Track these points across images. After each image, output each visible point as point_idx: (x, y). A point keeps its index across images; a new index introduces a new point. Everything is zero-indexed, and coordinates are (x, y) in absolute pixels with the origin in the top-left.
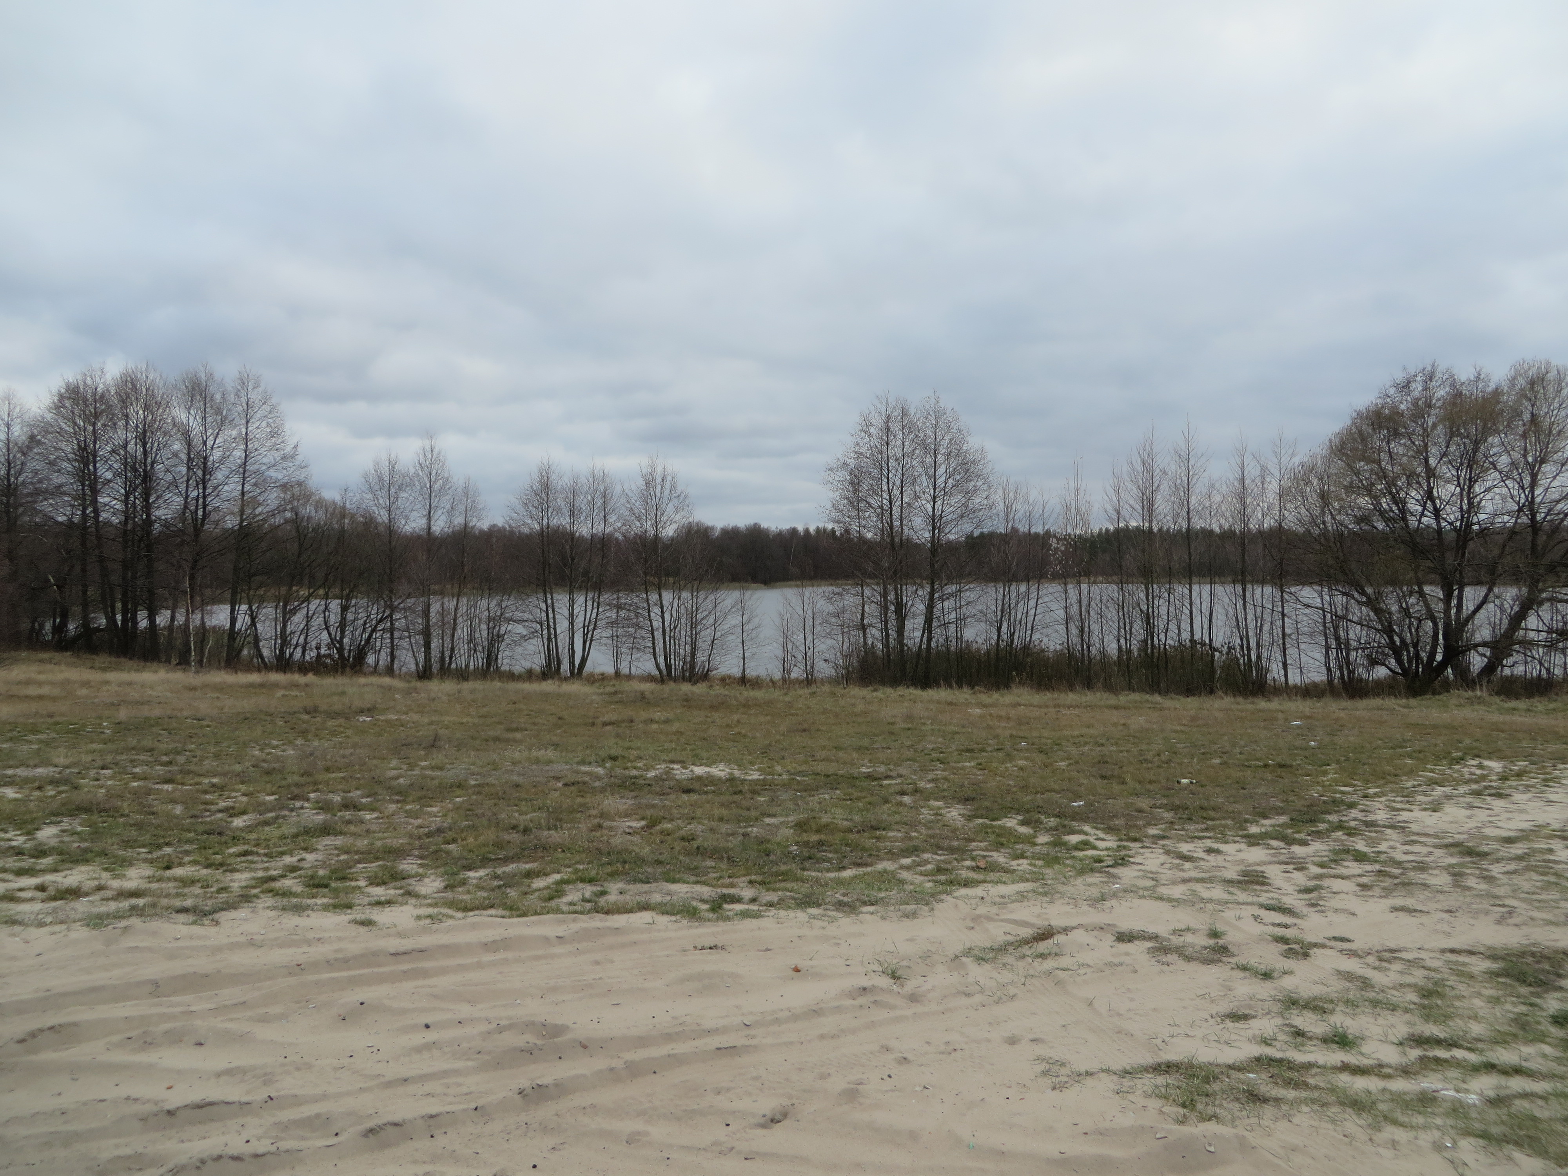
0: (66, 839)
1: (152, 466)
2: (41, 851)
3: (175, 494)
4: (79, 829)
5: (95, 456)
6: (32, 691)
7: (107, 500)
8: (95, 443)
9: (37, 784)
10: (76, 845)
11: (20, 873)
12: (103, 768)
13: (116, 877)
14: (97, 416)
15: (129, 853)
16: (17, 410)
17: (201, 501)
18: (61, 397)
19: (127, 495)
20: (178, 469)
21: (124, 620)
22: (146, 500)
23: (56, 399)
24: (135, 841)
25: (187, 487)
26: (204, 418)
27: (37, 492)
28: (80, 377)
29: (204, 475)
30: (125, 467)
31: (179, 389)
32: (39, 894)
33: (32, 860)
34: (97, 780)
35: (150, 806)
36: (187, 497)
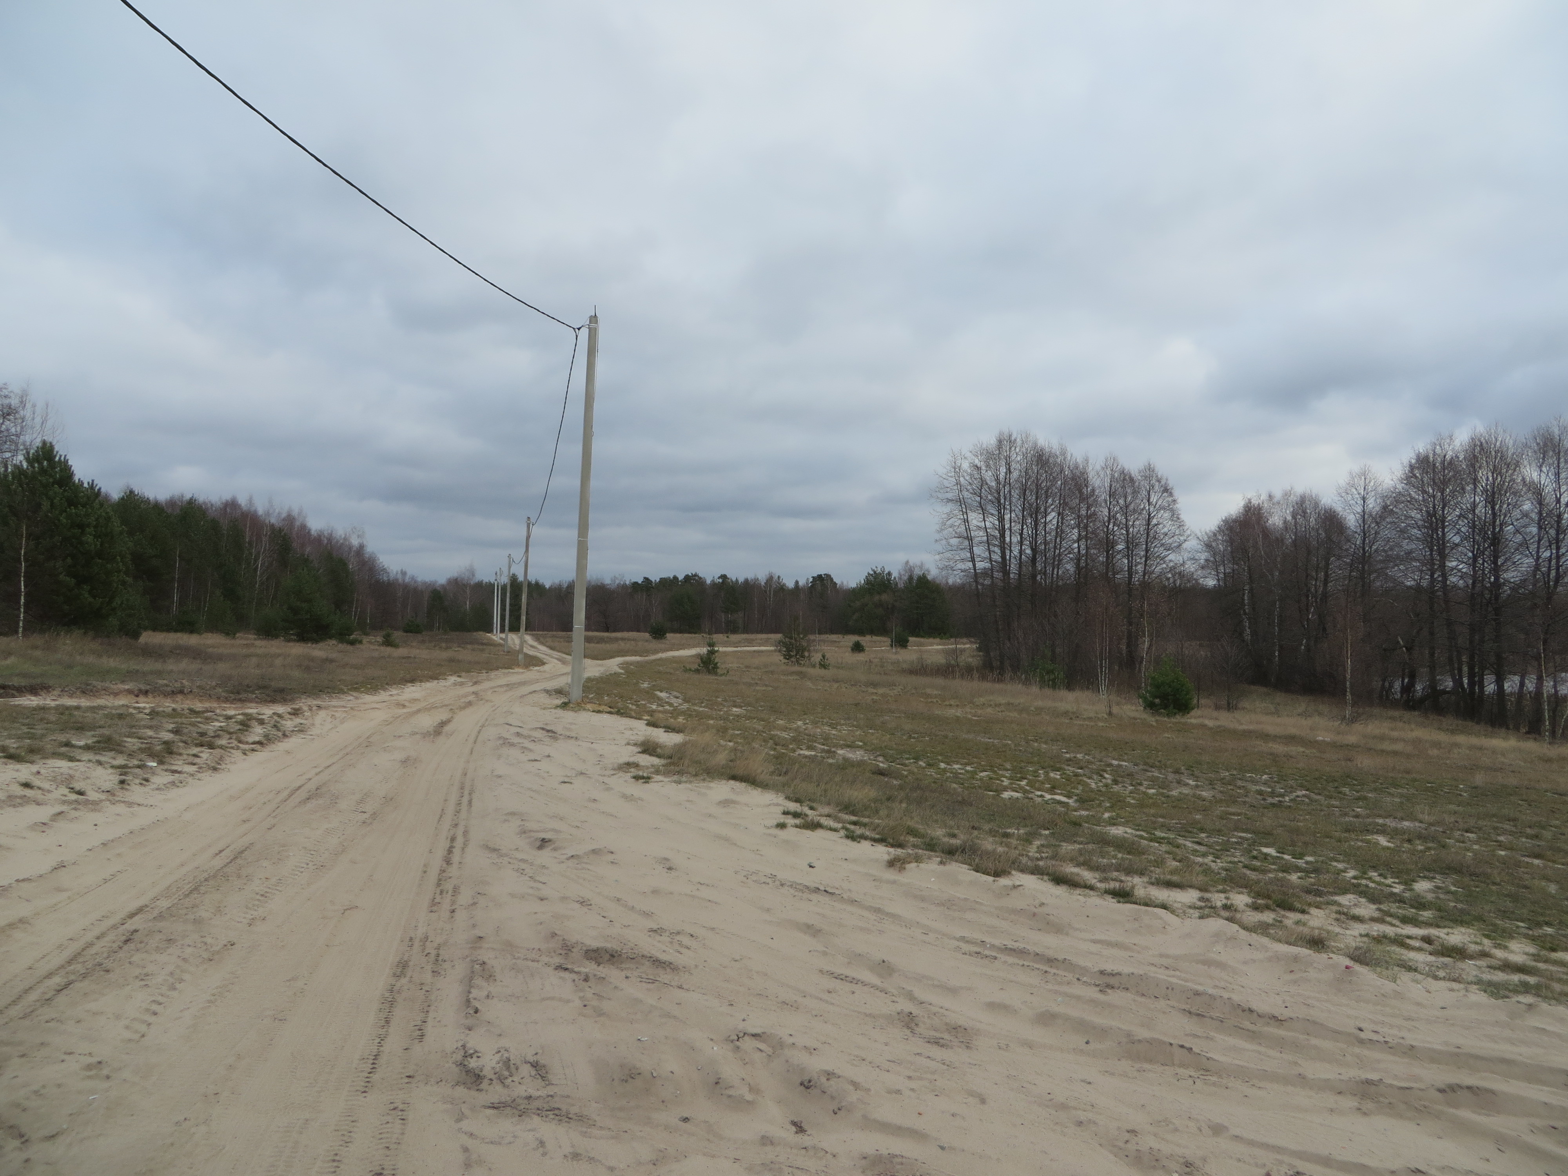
0: (1442, 896)
1: (1501, 529)
2: (1421, 904)
3: (1527, 556)
4: (1453, 888)
5: (1443, 522)
6: (1387, 746)
7: (1454, 564)
8: (1443, 509)
9: (1406, 837)
10: (1452, 904)
11: (1405, 920)
12: (1467, 832)
13: (1498, 946)
14: (1445, 482)
15: (1507, 924)
16: (1372, 484)
17: (1554, 562)
18: (1412, 467)
19: (1475, 559)
20: (1528, 530)
21: (1472, 683)
22: (1495, 562)
23: (1407, 469)
24: (1513, 912)
25: (1538, 548)
26: (1557, 475)
27: (1388, 559)
28: (1429, 447)
29: (1558, 534)
30: (1474, 531)
31: (1530, 447)
32: (1426, 946)
33: (1413, 910)
34: (1463, 842)
35: (1521, 879)
36: (1538, 557)
